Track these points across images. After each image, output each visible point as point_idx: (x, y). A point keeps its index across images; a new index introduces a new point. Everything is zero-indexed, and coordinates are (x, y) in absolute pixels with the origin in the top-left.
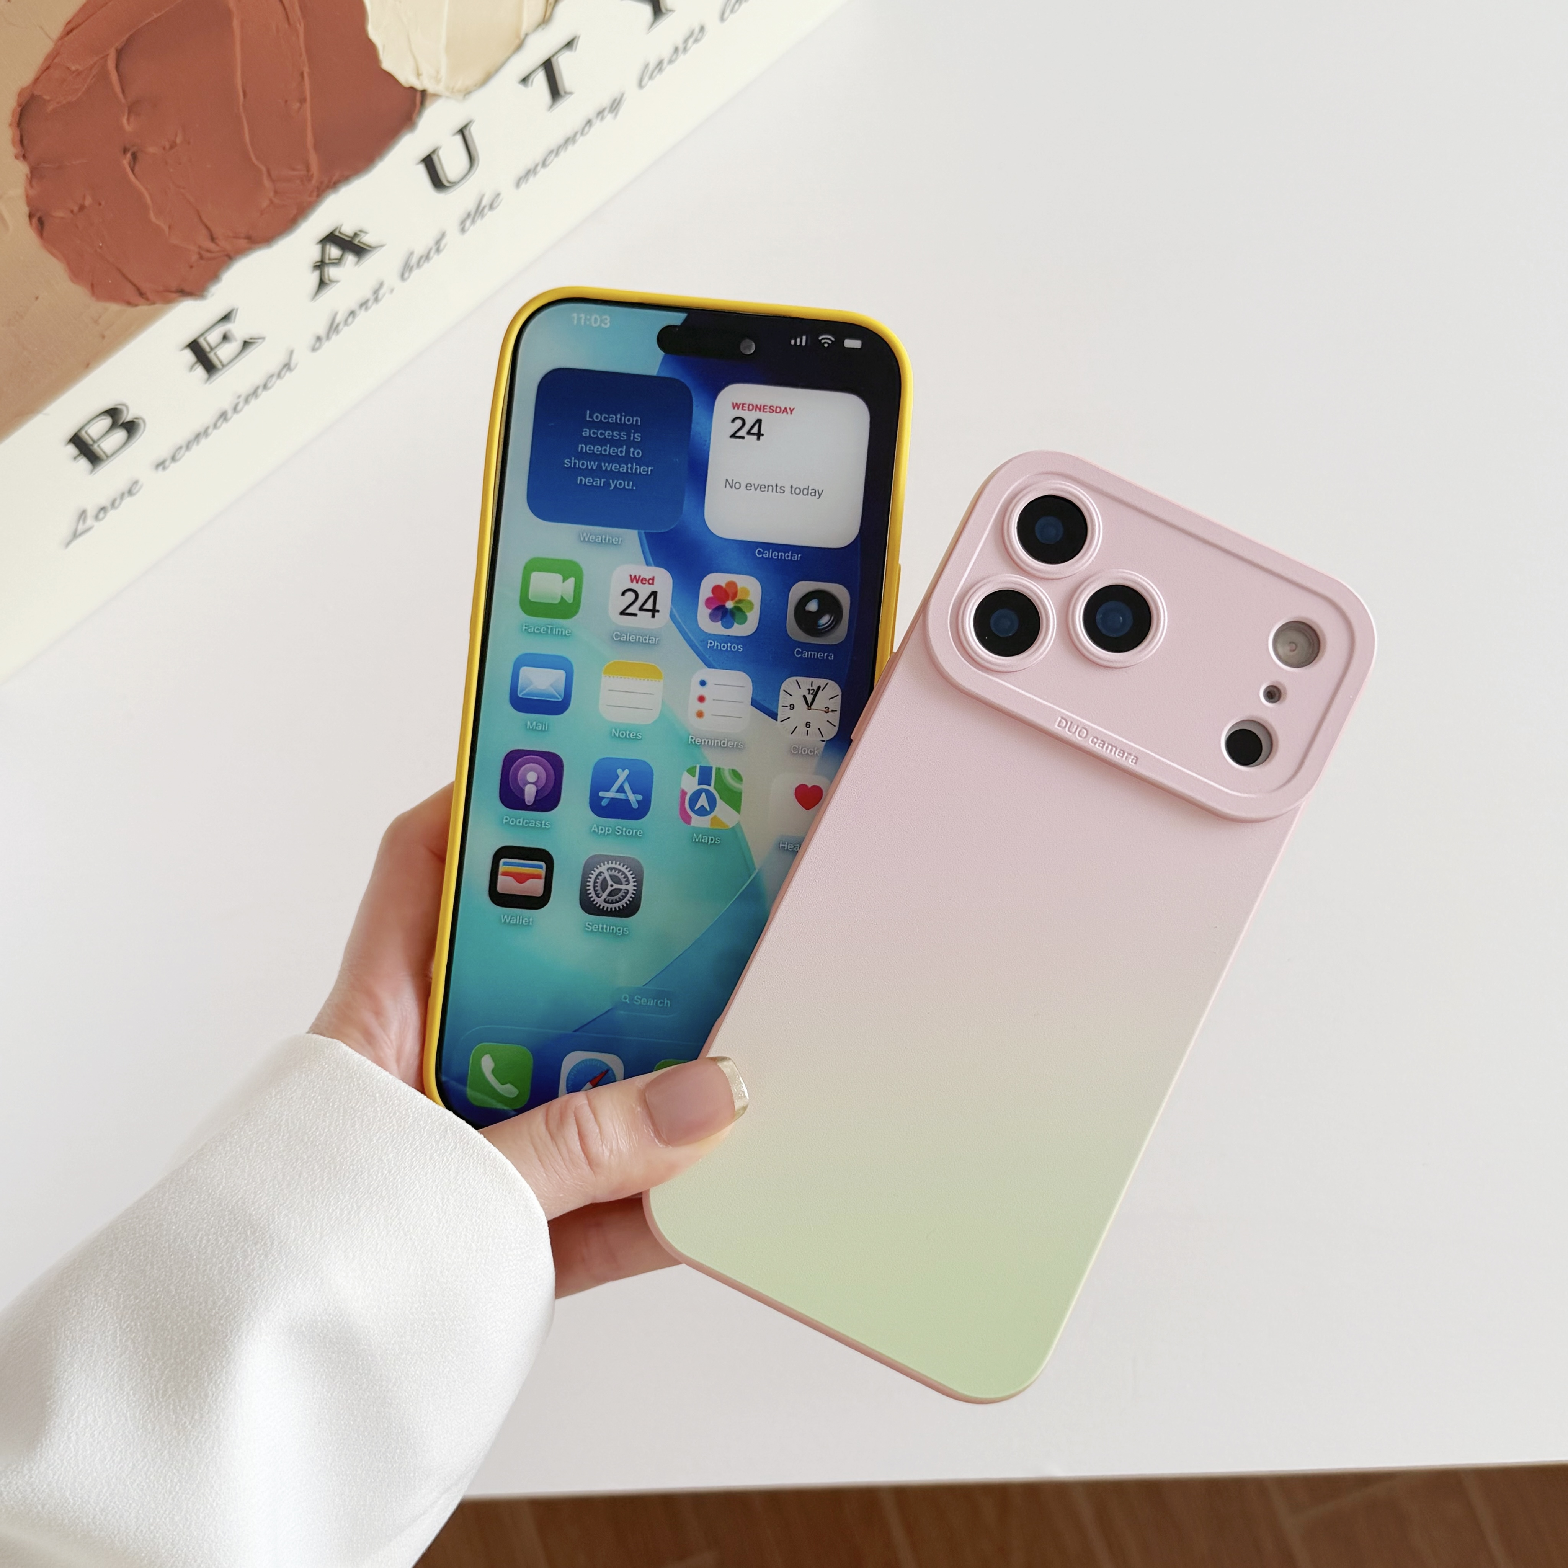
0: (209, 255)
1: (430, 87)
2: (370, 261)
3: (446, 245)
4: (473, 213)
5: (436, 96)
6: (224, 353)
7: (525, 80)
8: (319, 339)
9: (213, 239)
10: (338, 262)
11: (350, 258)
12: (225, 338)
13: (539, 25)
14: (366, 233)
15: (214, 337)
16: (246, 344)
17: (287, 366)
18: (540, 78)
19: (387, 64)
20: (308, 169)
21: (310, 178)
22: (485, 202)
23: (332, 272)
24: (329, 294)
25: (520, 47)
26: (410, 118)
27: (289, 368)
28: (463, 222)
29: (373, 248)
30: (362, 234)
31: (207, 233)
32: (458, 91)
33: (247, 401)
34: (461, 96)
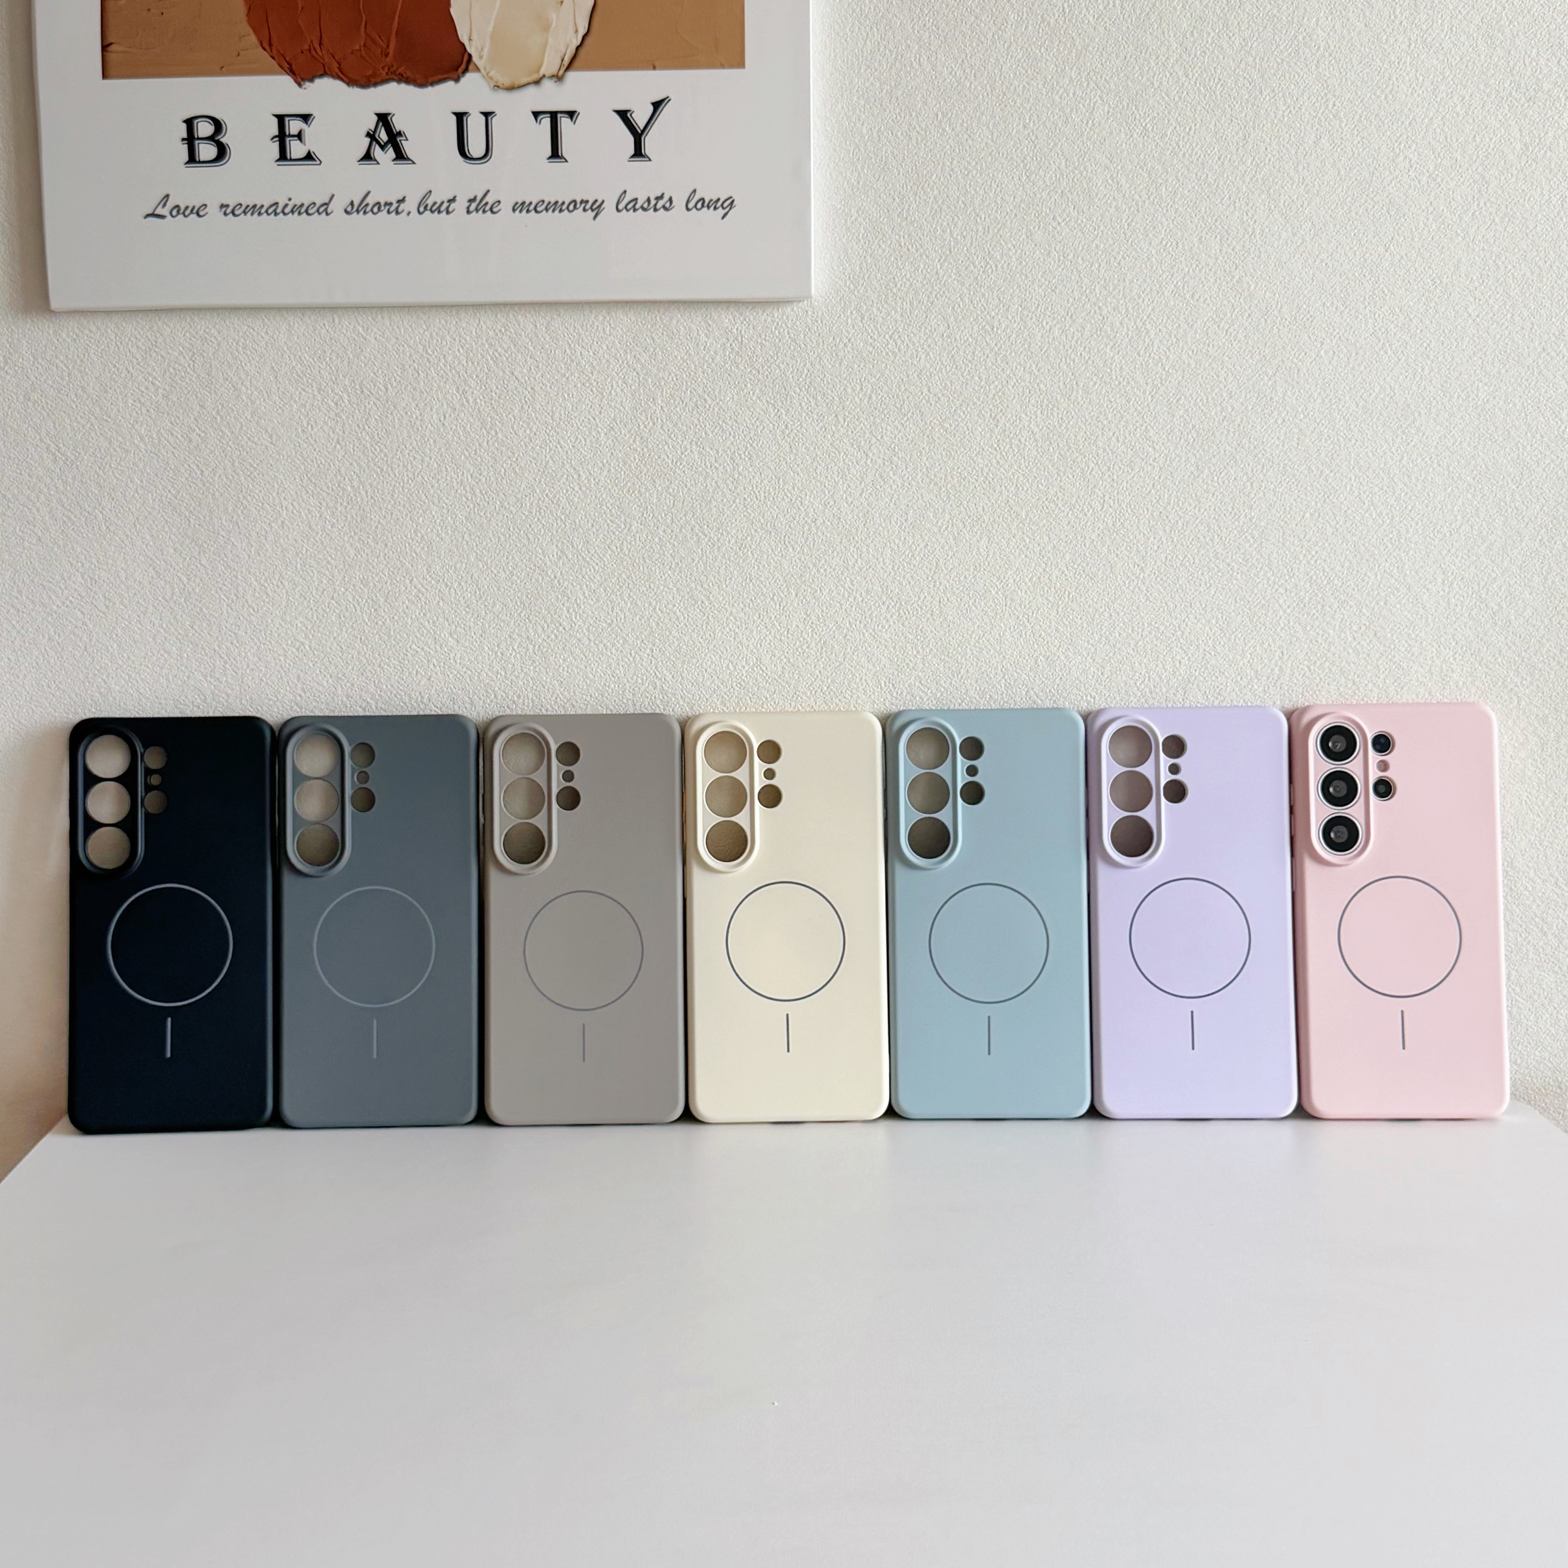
0: (313, 52)
1: (475, 59)
2: (405, 168)
3: (454, 210)
4: (478, 199)
5: (478, 69)
6: (295, 148)
7: (536, 114)
8: (352, 203)
9: (320, 44)
10: (383, 146)
11: (391, 153)
12: (299, 136)
13: (553, 76)
14: (407, 140)
15: (294, 126)
16: (309, 157)
17: (324, 208)
18: (546, 122)
19: (453, 11)
20: (388, 46)
21: (387, 55)
22: (490, 199)
23: (377, 152)
24: (369, 167)
25: (537, 82)
26: (457, 70)
27: (326, 210)
28: (471, 201)
29: (408, 159)
30: (404, 138)
31: (319, 35)
32: (491, 78)
33: (292, 212)
34: (492, 85)
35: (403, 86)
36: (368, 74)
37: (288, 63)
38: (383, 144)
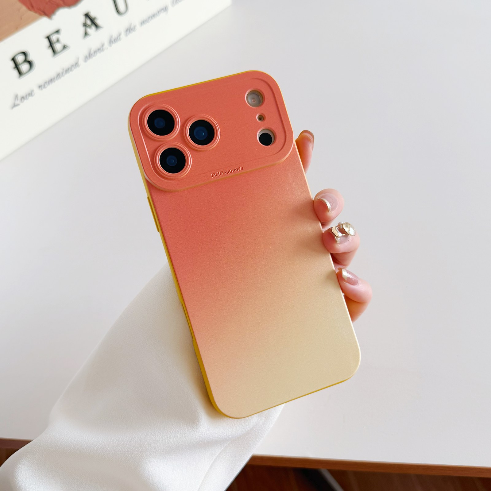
2: (100, 31)
3: (122, 38)
4: (129, 29)
6: (58, 47)
8: (86, 57)
10: (90, 27)
11: (93, 27)
12: (58, 40)
14: (98, 19)
15: (54, 38)
16: (65, 47)
22: (132, 27)
23: (89, 30)
24: (88, 38)
27: (78, 65)
28: (126, 31)
29: (100, 27)
33: (66, 73)
37: (42, 10)
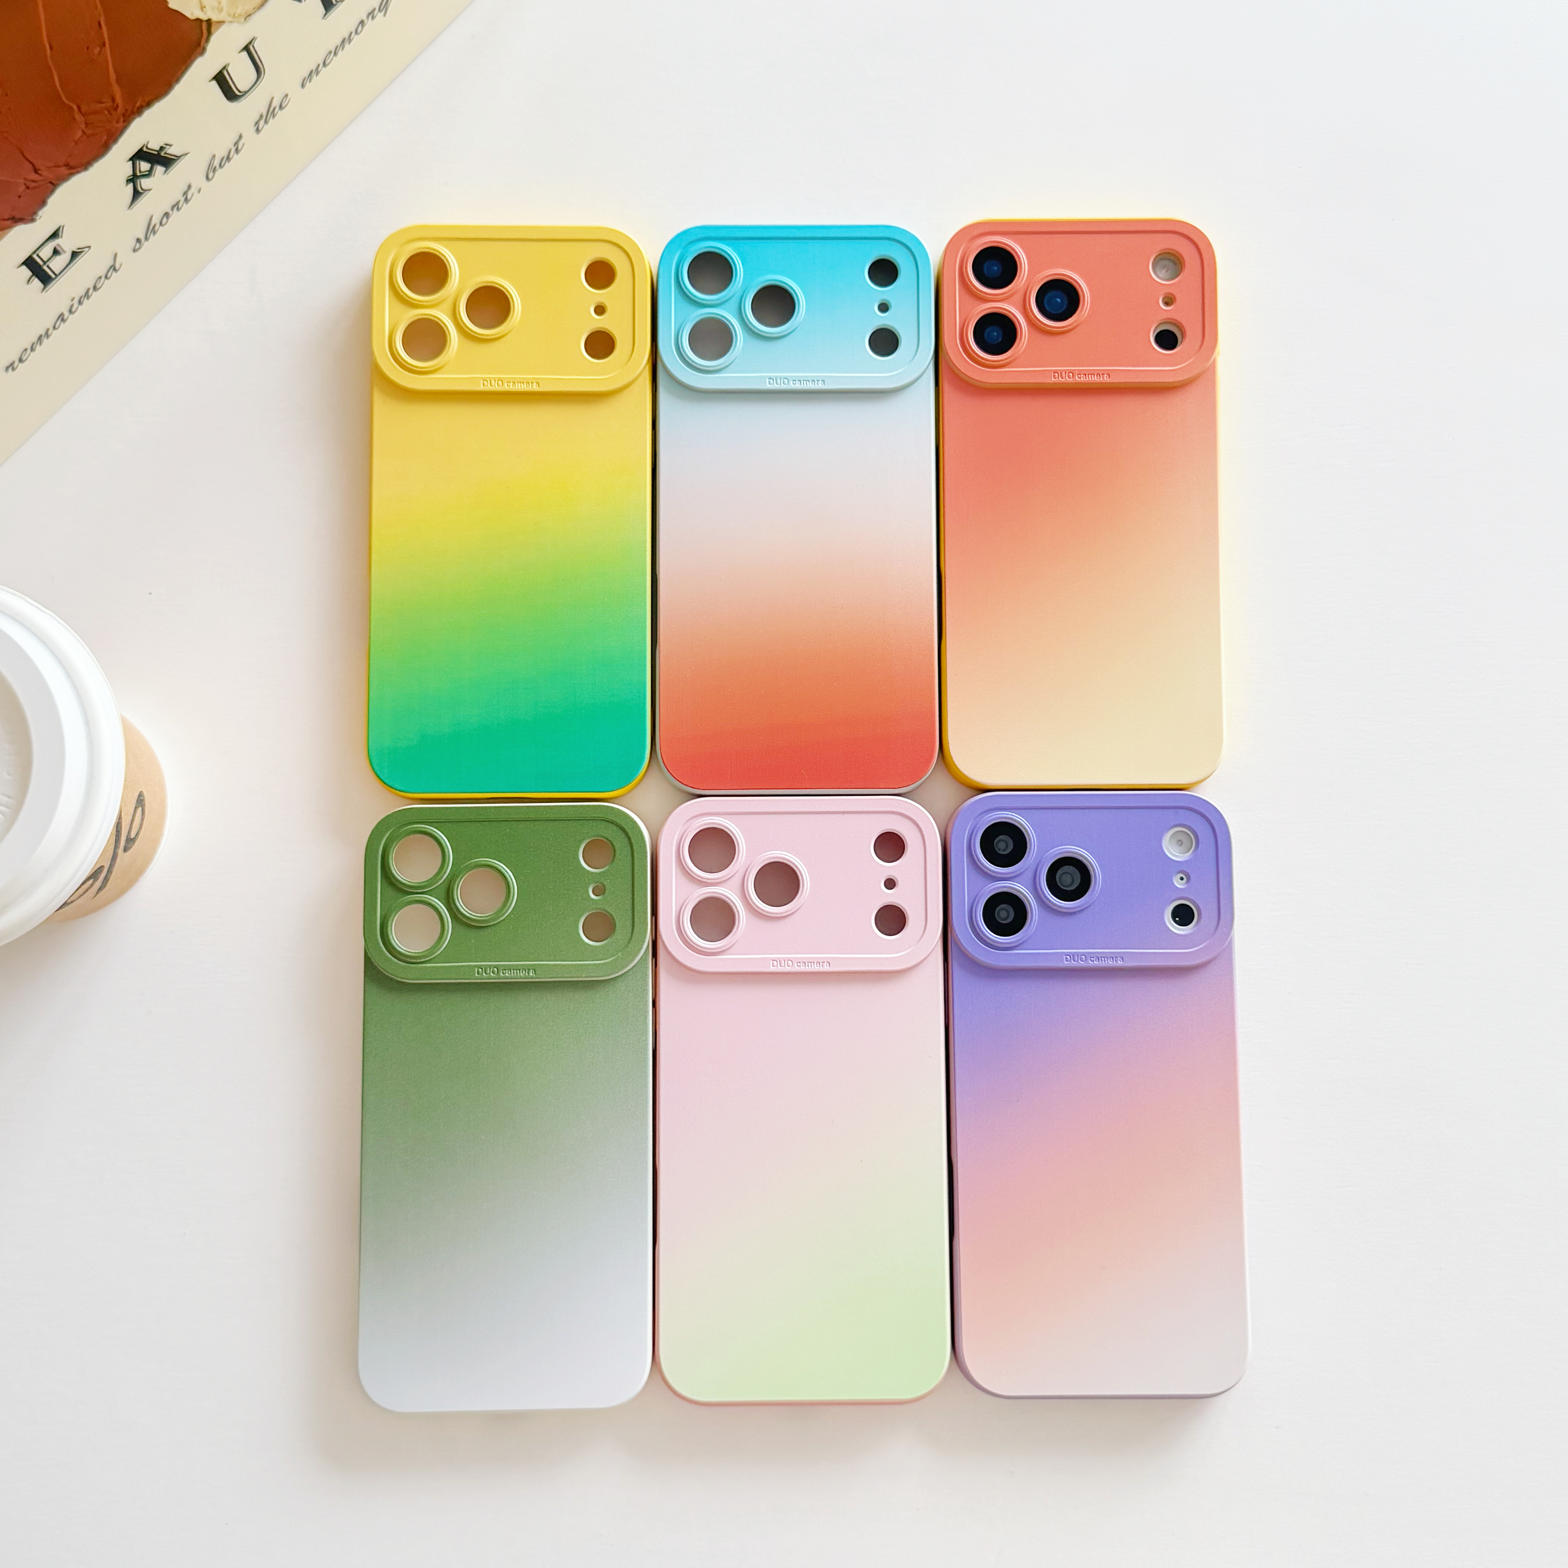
0: (34, 184)
1: (215, 18)
2: (177, 169)
3: (244, 145)
5: (221, 23)
8: (138, 240)
9: (36, 171)
14: (171, 145)
15: (45, 253)
16: (75, 255)
17: (114, 268)
20: (114, 101)
21: (116, 109)
22: (276, 103)
23: (144, 183)
24: (143, 202)
26: (199, 45)
27: (115, 269)
28: (257, 123)
29: (179, 157)
30: (168, 147)
31: (31, 166)
32: (240, 15)
33: (80, 303)
34: (243, 20)
35: (148, 113)
36: (103, 141)
37: (8, 219)
38: (147, 173)
